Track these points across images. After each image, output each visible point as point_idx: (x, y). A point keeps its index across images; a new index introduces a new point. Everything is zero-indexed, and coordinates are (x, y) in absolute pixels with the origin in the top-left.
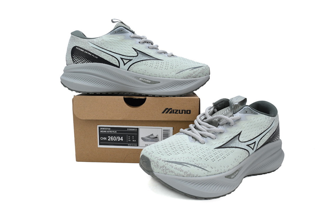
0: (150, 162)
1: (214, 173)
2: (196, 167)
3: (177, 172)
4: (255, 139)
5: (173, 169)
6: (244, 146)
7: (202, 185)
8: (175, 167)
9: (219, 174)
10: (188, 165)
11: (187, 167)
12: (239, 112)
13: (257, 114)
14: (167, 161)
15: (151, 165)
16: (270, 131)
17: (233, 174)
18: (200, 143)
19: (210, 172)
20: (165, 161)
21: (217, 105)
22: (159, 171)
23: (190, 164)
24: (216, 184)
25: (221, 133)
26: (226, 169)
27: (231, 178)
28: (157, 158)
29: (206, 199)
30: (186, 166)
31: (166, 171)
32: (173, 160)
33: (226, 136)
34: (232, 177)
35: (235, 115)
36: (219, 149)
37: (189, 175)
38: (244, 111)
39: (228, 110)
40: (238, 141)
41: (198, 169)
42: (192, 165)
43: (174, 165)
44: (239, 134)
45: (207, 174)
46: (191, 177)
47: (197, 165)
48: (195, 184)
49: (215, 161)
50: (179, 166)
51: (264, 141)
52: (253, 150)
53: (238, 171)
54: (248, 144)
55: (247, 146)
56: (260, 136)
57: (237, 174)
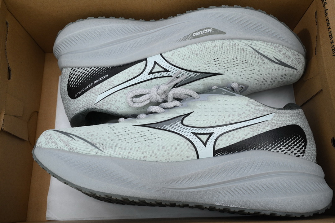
17: (209, 34)
27: (212, 28)
45: (253, 42)
47: (262, 57)
49: (234, 57)
51: (128, 73)
52: (155, 62)
53: (193, 35)
54: (166, 73)
55: (169, 70)
56: (136, 82)
57: (195, 32)
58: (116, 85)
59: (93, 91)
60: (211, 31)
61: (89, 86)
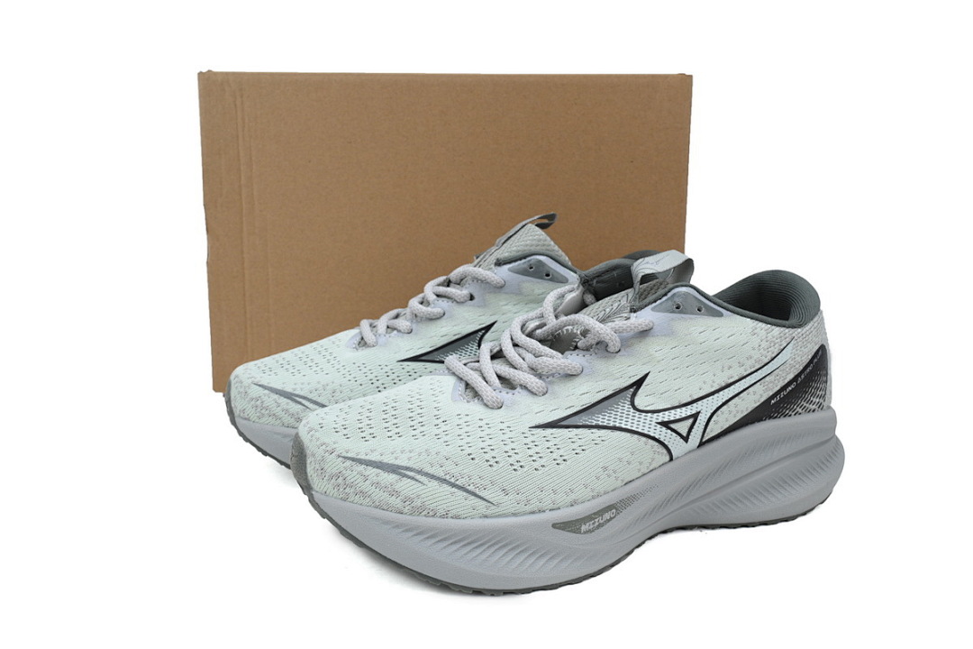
0: (306, 456)
1: (512, 510)
2: (445, 485)
3: (379, 495)
4: (700, 403)
5: (366, 486)
6: (649, 424)
7: (465, 545)
8: (375, 479)
9: (533, 513)
10: (418, 477)
11: (414, 482)
12: (654, 305)
13: (721, 315)
14: (353, 459)
15: (306, 467)
16: (767, 379)
17: (589, 518)
18: (486, 405)
19: (498, 505)
20: (345, 458)
21: (592, 280)
22: (325, 490)
23: (427, 475)
24: (518, 546)
25: (570, 376)
26: (562, 499)
27: (580, 533)
28: (324, 446)
29: (478, 592)
30: (413, 478)
31: (346, 491)
32: (374, 457)
33: (584, 389)
34: (584, 528)
35: (635, 315)
36: (549, 431)
37: (418, 511)
38: (670, 303)
39: (625, 299)
40: (627, 405)
41: (452, 494)
42: (432, 477)
43: (371, 471)
44: (638, 384)
45: (484, 511)
46: (425, 516)
47: (452, 480)
48: (437, 539)
49: (520, 471)
50: (390, 478)
51: (738, 412)
52: (687, 441)
53: (614, 511)
54: (666, 420)
55: (659, 426)
56: (721, 393)
57: (611, 519)
58: (758, 383)
59: (797, 366)
60: (583, 526)
61: (803, 376)
